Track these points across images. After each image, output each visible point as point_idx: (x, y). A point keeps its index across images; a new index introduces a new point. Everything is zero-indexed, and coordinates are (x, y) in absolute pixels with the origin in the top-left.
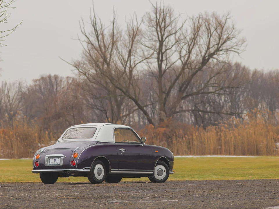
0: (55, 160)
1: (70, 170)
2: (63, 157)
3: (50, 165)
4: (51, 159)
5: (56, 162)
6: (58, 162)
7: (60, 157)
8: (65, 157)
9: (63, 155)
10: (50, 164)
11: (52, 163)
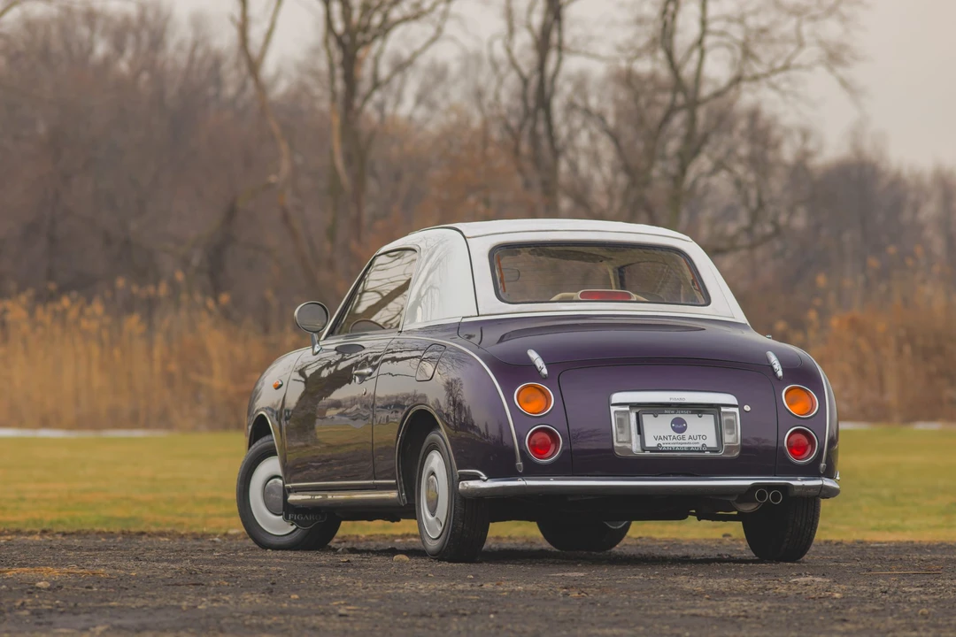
0: (679, 427)
1: (798, 482)
2: (736, 410)
3: (652, 450)
4: (648, 420)
5: (686, 434)
6: (704, 437)
7: (717, 406)
8: (747, 408)
9: (729, 399)
10: (651, 443)
11: (661, 442)
